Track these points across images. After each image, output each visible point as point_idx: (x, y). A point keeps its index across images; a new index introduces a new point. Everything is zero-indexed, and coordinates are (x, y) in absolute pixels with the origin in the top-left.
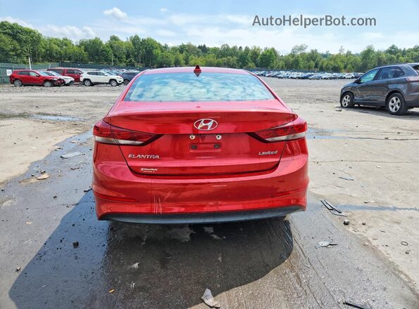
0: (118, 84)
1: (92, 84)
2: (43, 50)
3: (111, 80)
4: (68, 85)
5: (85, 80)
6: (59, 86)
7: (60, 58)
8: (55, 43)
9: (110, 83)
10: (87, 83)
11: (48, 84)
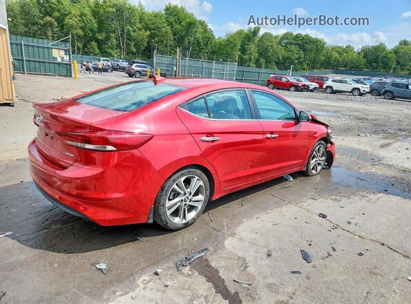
0: (361, 94)
1: (334, 92)
2: (323, 58)
3: (354, 89)
4: (311, 91)
5: (328, 87)
6: (301, 91)
7: (337, 66)
8: (336, 52)
9: (352, 92)
10: (329, 90)
11: (293, 89)
